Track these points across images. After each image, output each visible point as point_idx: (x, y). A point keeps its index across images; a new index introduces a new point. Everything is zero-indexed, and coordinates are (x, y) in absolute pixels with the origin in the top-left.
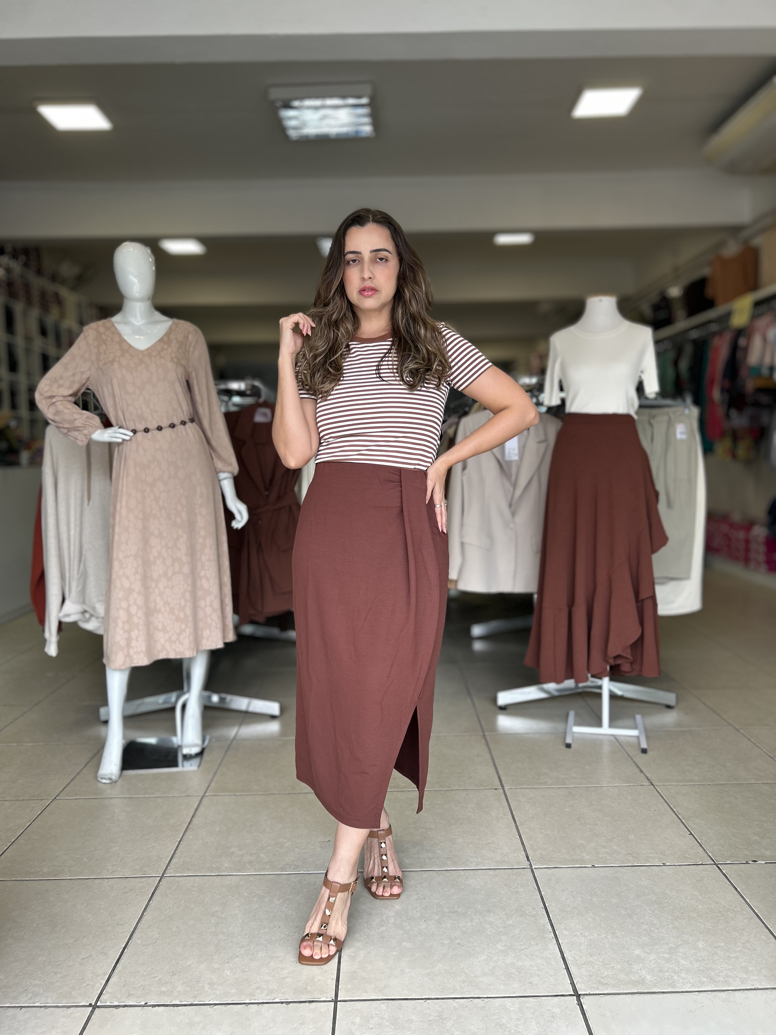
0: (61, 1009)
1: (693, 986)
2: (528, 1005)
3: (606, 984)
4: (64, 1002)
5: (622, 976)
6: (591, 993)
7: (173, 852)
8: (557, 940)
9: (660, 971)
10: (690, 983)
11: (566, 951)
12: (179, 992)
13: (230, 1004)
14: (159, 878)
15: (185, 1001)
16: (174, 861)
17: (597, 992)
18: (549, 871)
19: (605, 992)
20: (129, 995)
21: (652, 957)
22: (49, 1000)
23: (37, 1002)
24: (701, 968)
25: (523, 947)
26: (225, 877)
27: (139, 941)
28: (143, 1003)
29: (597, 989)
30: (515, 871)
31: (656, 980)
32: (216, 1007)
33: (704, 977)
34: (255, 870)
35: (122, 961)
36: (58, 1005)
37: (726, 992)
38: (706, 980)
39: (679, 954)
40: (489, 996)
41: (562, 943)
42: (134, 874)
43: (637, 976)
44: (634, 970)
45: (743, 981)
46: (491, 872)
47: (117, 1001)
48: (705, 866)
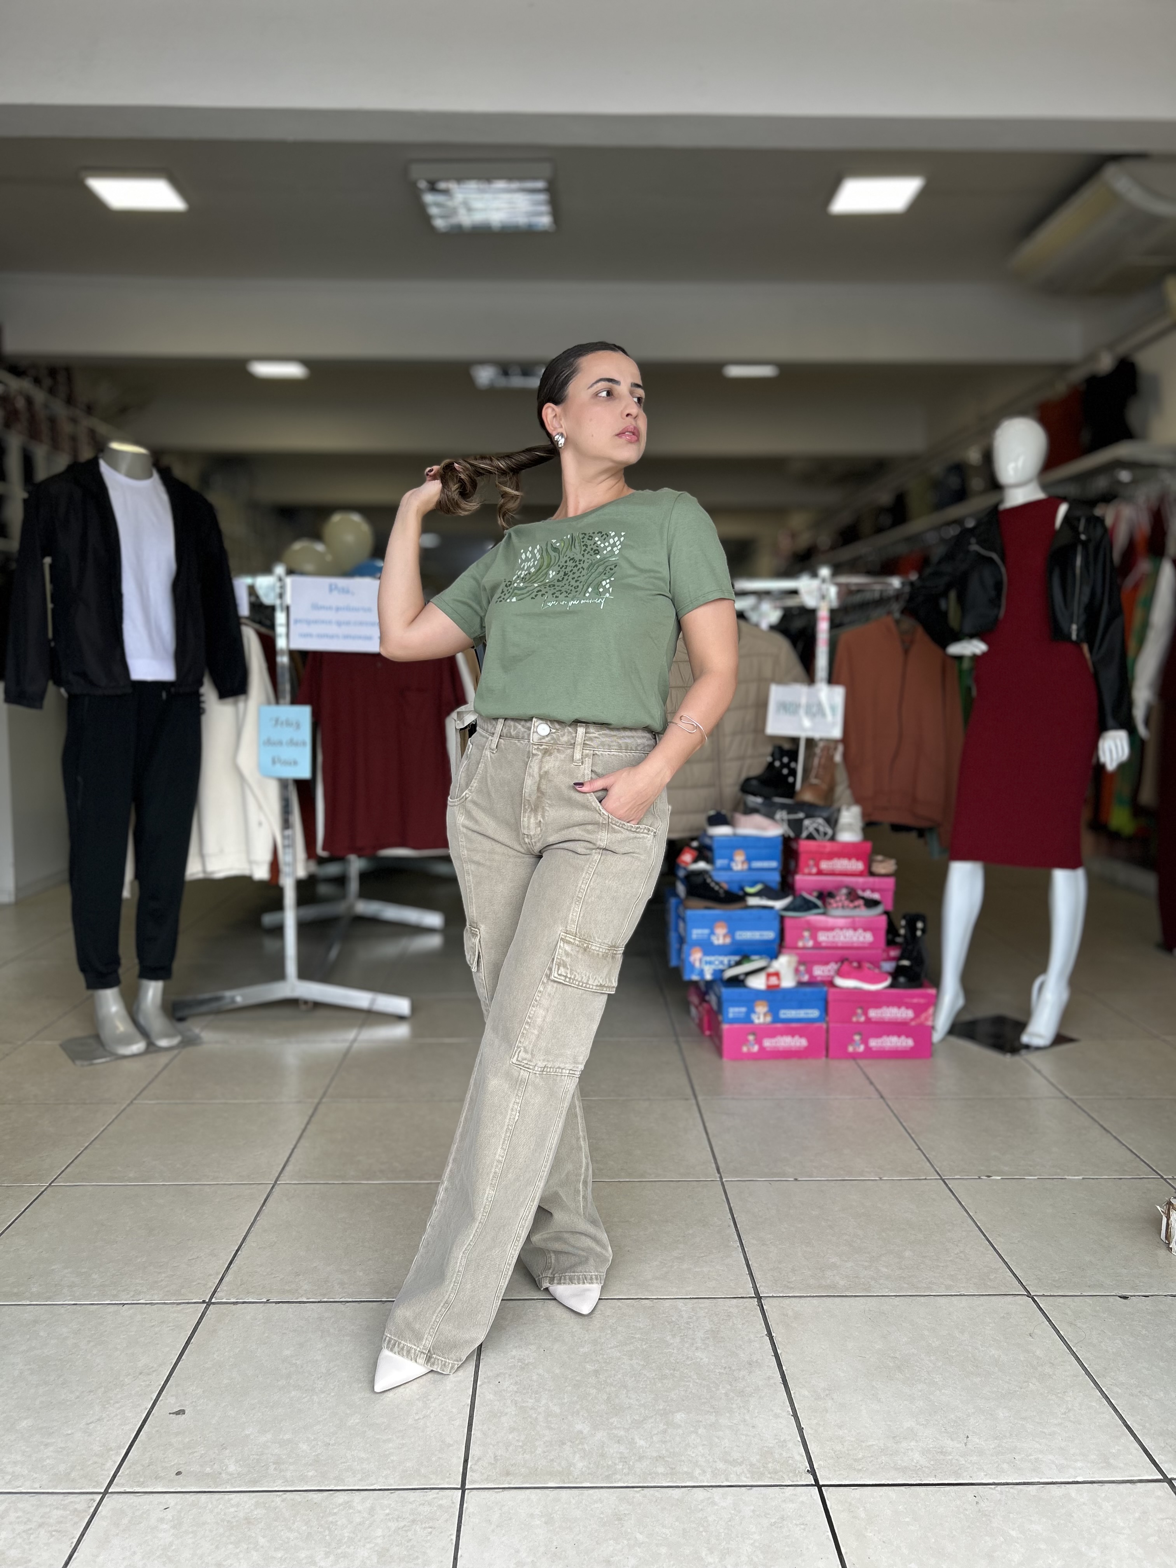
0: (170, 1305)
1: (891, 1291)
2: (702, 1305)
3: (793, 1288)
4: (174, 1299)
5: (812, 1281)
6: (774, 1295)
7: (285, 1159)
8: (743, 1249)
9: (857, 1277)
10: (888, 1288)
11: (751, 1258)
12: (305, 1290)
13: (364, 1301)
14: (271, 1185)
15: (313, 1298)
16: (288, 1168)
17: (781, 1295)
18: (744, 1183)
19: (790, 1295)
20: (248, 1293)
21: (849, 1264)
22: (156, 1297)
23: (140, 1300)
24: (903, 1275)
25: (703, 1255)
26: (351, 1185)
27: (254, 1245)
28: (265, 1300)
29: (782, 1292)
30: (702, 1183)
31: (850, 1285)
32: (347, 1304)
33: (905, 1283)
34: (388, 1179)
35: (236, 1262)
36: (166, 1302)
37: (926, 1297)
38: (906, 1286)
39: (881, 1262)
40: (659, 1297)
41: (748, 1251)
42: (241, 1181)
43: (828, 1281)
44: (826, 1276)
45: (948, 1288)
46: (672, 1184)
47: (234, 1297)
48: (929, 1181)
